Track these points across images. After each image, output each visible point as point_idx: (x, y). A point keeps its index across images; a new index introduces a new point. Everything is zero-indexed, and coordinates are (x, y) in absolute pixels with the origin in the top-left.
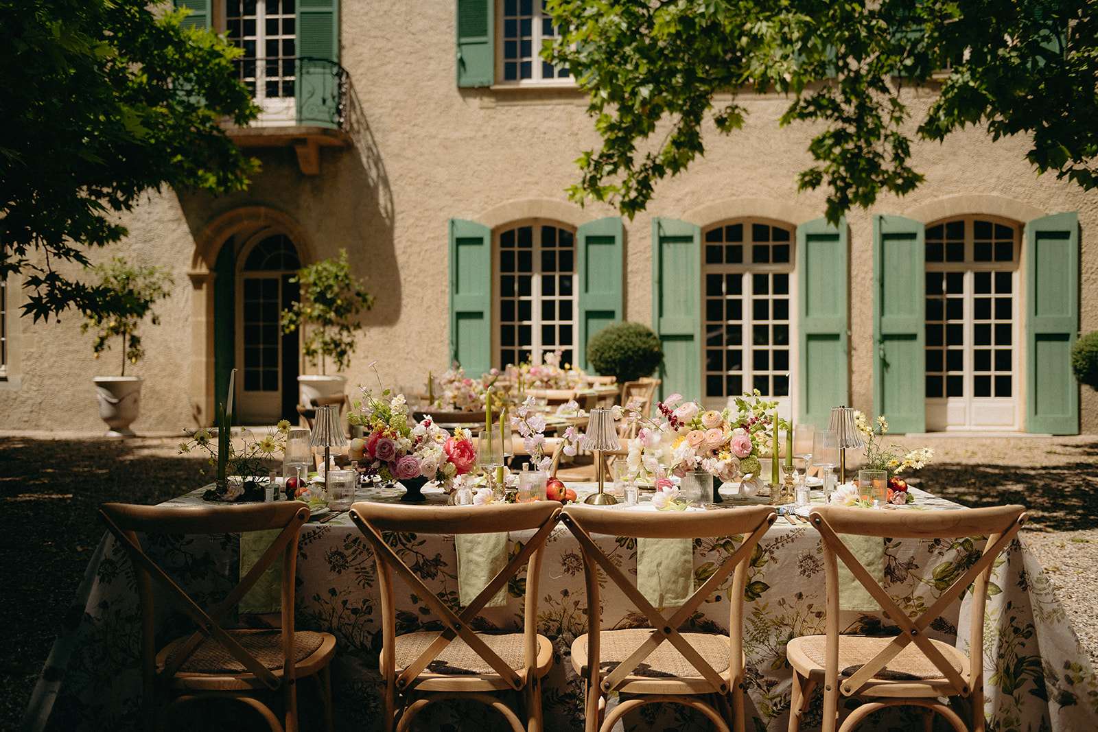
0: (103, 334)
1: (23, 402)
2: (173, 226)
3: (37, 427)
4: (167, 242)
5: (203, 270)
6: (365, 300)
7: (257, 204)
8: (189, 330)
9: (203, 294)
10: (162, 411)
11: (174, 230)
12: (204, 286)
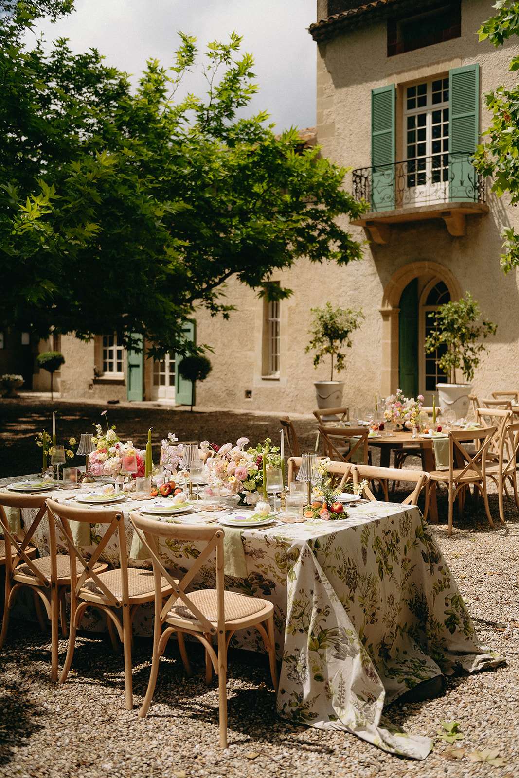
0: (318, 353)
1: (288, 395)
2: (371, 278)
3: (295, 411)
4: (368, 288)
5: (389, 308)
6: (490, 328)
7: (424, 259)
8: (381, 349)
9: (389, 324)
10: (364, 403)
11: (372, 281)
12: (390, 318)
